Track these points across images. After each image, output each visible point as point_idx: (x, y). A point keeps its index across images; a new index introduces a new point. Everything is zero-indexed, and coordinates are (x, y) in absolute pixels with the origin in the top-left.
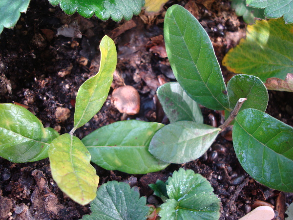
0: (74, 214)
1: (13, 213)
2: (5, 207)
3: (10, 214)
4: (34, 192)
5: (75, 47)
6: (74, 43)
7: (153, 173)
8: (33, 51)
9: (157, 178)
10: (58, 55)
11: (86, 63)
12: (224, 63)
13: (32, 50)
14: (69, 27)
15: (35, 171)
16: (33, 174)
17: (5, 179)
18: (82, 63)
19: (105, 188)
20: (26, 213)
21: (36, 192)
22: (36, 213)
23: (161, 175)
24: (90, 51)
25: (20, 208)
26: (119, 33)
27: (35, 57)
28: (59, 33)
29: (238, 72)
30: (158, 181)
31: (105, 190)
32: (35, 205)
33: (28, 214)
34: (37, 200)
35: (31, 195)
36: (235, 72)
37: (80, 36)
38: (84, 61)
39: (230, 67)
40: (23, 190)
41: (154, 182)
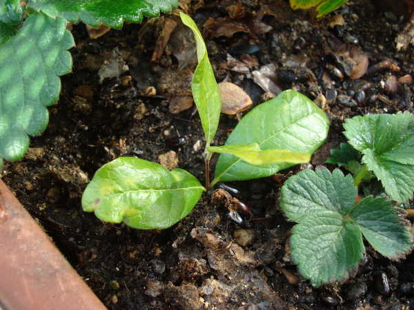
0: (272, 250)
1: (204, 296)
2: (190, 296)
3: (202, 300)
4: (210, 257)
5: (129, 82)
6: (125, 79)
7: (319, 148)
8: (80, 121)
9: (328, 150)
10: (116, 103)
11: (154, 91)
12: (295, 6)
13: (78, 121)
14: (110, 62)
15: (193, 231)
16: (194, 237)
17: (161, 272)
18: (151, 93)
19: (288, 190)
20: (219, 288)
21: (212, 255)
22: (230, 278)
23: (330, 144)
24: (148, 79)
25: (206, 287)
26: (166, 40)
27: (87, 128)
28: (102, 78)
29: (317, 3)
30: (332, 151)
31: (290, 192)
32: (222, 271)
33: (221, 286)
34: (220, 264)
35: (208, 263)
36: (314, 5)
37: (126, 68)
38: (151, 90)
39: (305, 5)
40: (196, 263)
41: (329, 155)
